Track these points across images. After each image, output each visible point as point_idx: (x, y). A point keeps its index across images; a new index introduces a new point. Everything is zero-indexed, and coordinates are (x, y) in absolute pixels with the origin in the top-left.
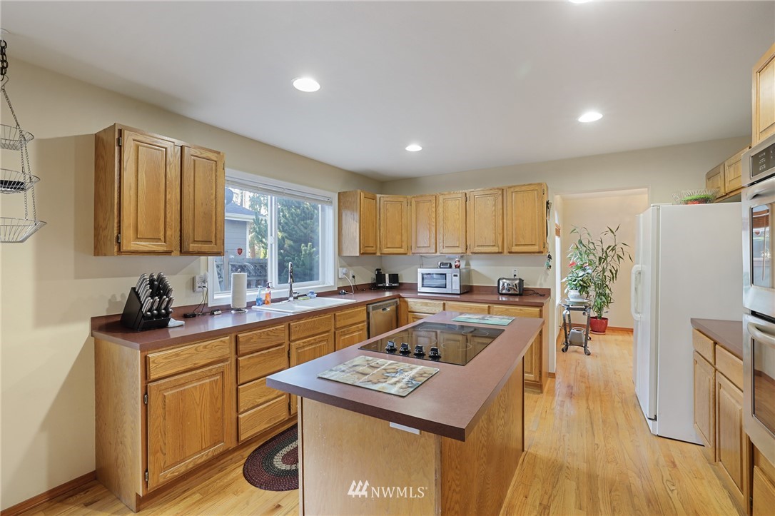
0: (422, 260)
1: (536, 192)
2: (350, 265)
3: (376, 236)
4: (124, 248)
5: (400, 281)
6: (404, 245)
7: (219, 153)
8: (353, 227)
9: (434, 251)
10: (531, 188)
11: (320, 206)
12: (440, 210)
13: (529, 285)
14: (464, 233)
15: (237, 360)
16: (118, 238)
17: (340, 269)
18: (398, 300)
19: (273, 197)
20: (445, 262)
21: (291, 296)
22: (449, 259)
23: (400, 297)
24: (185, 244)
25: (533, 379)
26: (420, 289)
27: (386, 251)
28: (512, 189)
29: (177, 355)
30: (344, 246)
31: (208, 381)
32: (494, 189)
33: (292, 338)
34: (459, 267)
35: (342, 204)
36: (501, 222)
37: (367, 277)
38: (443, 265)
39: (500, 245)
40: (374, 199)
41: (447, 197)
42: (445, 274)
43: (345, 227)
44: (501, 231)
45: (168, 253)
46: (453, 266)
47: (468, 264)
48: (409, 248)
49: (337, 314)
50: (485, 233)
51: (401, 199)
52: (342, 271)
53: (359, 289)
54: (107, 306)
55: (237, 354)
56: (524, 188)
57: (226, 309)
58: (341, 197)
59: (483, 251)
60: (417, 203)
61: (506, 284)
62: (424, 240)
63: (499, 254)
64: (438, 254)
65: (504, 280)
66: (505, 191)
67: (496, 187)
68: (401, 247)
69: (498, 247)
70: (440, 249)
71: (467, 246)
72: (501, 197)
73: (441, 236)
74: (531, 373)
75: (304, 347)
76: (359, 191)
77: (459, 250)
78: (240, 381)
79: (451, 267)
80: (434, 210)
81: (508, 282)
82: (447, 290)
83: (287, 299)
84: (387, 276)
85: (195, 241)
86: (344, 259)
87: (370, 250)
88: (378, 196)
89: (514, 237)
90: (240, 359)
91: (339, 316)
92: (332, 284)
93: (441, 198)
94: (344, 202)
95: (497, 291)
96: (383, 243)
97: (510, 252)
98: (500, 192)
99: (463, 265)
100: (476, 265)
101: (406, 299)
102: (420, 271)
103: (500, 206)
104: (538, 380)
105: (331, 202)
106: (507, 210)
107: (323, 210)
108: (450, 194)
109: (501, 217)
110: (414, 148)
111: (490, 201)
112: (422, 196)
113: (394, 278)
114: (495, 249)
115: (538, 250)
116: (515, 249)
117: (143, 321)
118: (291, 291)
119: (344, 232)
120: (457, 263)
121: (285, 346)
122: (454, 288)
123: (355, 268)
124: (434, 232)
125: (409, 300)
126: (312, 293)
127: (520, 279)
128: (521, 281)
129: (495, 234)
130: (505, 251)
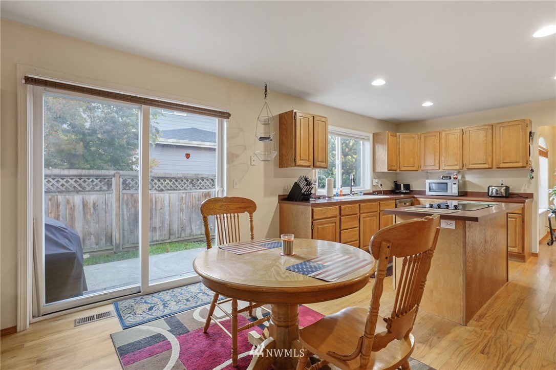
0: (428, 175)
1: (520, 126)
2: (379, 178)
3: (397, 159)
4: (297, 164)
5: (411, 189)
6: (416, 165)
7: (325, 118)
8: (383, 154)
9: (438, 169)
10: (516, 123)
11: (361, 142)
12: (443, 141)
13: (514, 191)
14: (461, 156)
15: (340, 218)
16: (295, 159)
17: (374, 180)
18: (413, 199)
19: (339, 138)
20: (445, 175)
21: (351, 193)
22: (449, 173)
23: (414, 197)
24: (315, 162)
25: (517, 252)
26: (428, 193)
27: (403, 168)
28: (500, 125)
29: (322, 210)
30: (377, 166)
31: (331, 225)
32: (485, 125)
33: (361, 212)
34: (457, 179)
35: (375, 140)
36: (490, 148)
37: (389, 186)
38: (444, 177)
39: (490, 162)
40: (396, 136)
41: (448, 132)
42: (447, 183)
43: (377, 154)
44: (491, 154)
45: (309, 166)
46: (452, 178)
47: (463, 177)
48: (419, 167)
49: (381, 203)
50: (478, 155)
51: (414, 135)
52: (375, 181)
53: (385, 193)
54: (283, 190)
55: (340, 215)
56: (510, 124)
57: (324, 197)
58: (375, 136)
59: (476, 167)
60: (425, 137)
61: (494, 191)
62: (430, 162)
63: (488, 169)
64: (441, 170)
65: (493, 187)
66: (494, 127)
67: (487, 124)
68: (413, 166)
69: (488, 164)
70: (443, 167)
71: (463, 164)
72: (490, 131)
73: (443, 159)
74: (515, 247)
75: (366, 217)
76: (387, 132)
77: (457, 167)
78: (342, 229)
79: (450, 178)
80: (438, 141)
81: (496, 188)
82: (449, 193)
83: (349, 195)
84: (402, 185)
85: (318, 161)
86: (376, 174)
87: (394, 168)
88: (398, 134)
89: (501, 157)
90: (342, 217)
91: (382, 204)
92: (370, 189)
93: (443, 134)
94: (376, 139)
95: (487, 195)
96: (401, 164)
97: (498, 168)
98: (490, 127)
99: (459, 177)
100: (469, 178)
101: (418, 199)
102: (428, 181)
103: (490, 136)
104: (521, 252)
105: (369, 139)
106: (496, 139)
107: (363, 144)
108: (450, 130)
109: (490, 144)
110: (428, 104)
111: (482, 134)
112: (429, 133)
113: (407, 187)
114: (486, 166)
115: (521, 166)
116: (502, 165)
117: (302, 197)
118: (351, 190)
119: (376, 157)
120: (455, 176)
121: (358, 215)
122: (453, 192)
123: (382, 179)
124: (438, 156)
125: (420, 199)
126: (361, 192)
127: (506, 186)
128: (507, 188)
129: (486, 155)
130: (494, 167)
